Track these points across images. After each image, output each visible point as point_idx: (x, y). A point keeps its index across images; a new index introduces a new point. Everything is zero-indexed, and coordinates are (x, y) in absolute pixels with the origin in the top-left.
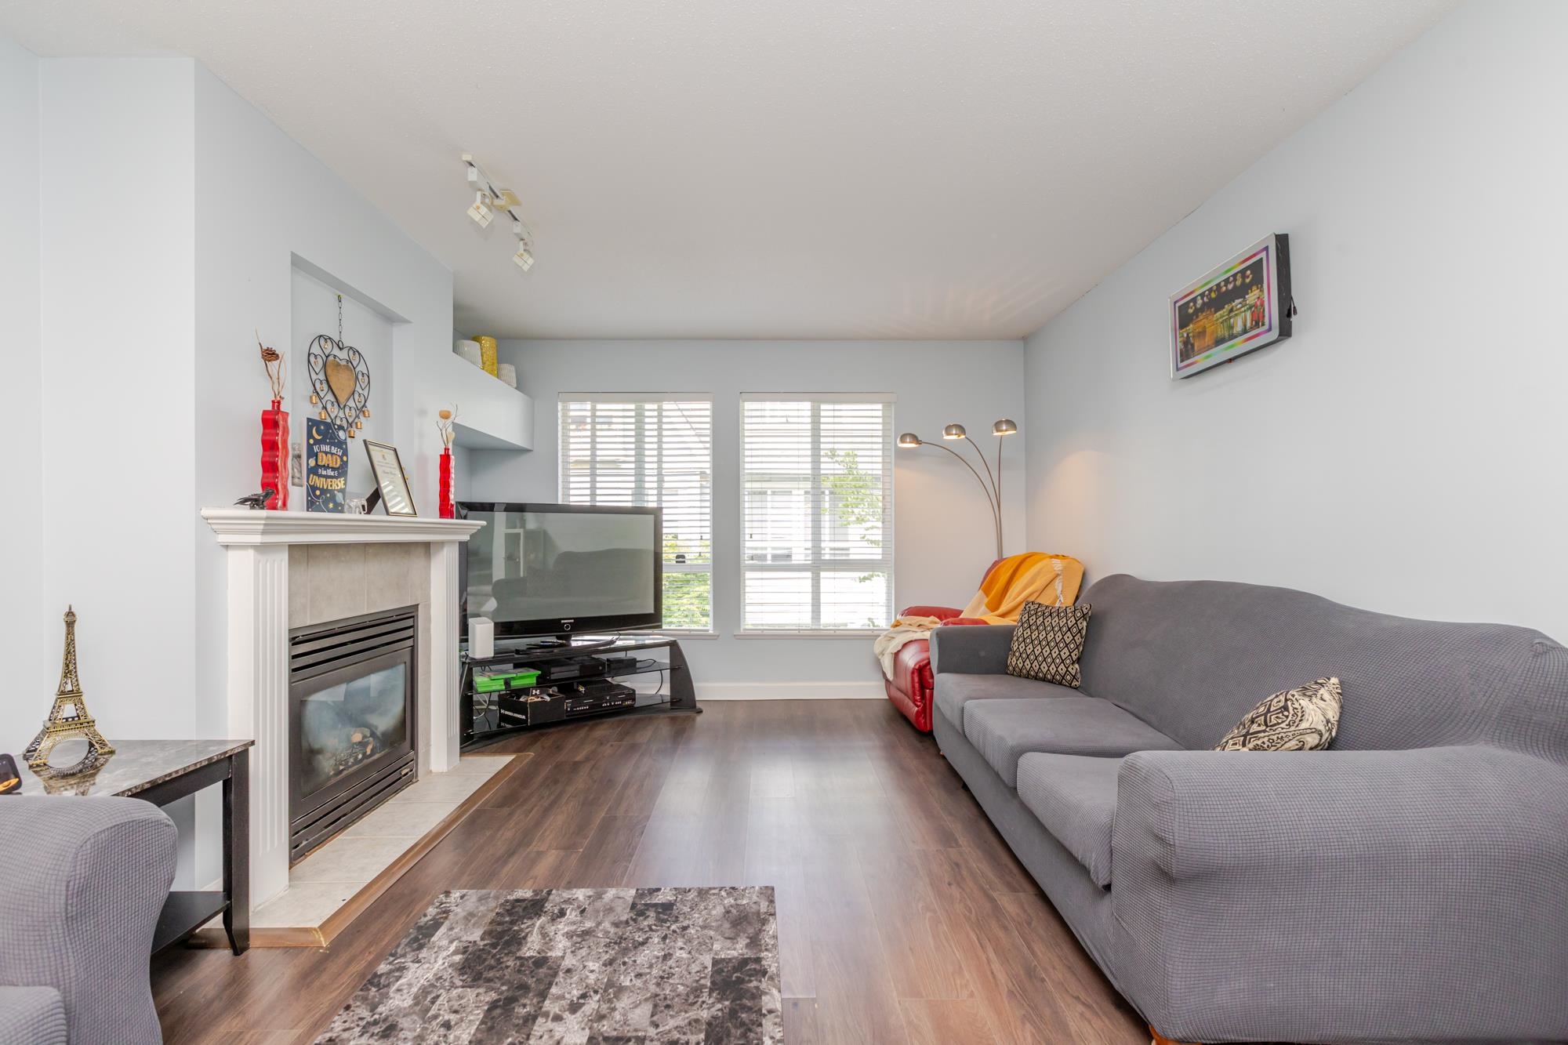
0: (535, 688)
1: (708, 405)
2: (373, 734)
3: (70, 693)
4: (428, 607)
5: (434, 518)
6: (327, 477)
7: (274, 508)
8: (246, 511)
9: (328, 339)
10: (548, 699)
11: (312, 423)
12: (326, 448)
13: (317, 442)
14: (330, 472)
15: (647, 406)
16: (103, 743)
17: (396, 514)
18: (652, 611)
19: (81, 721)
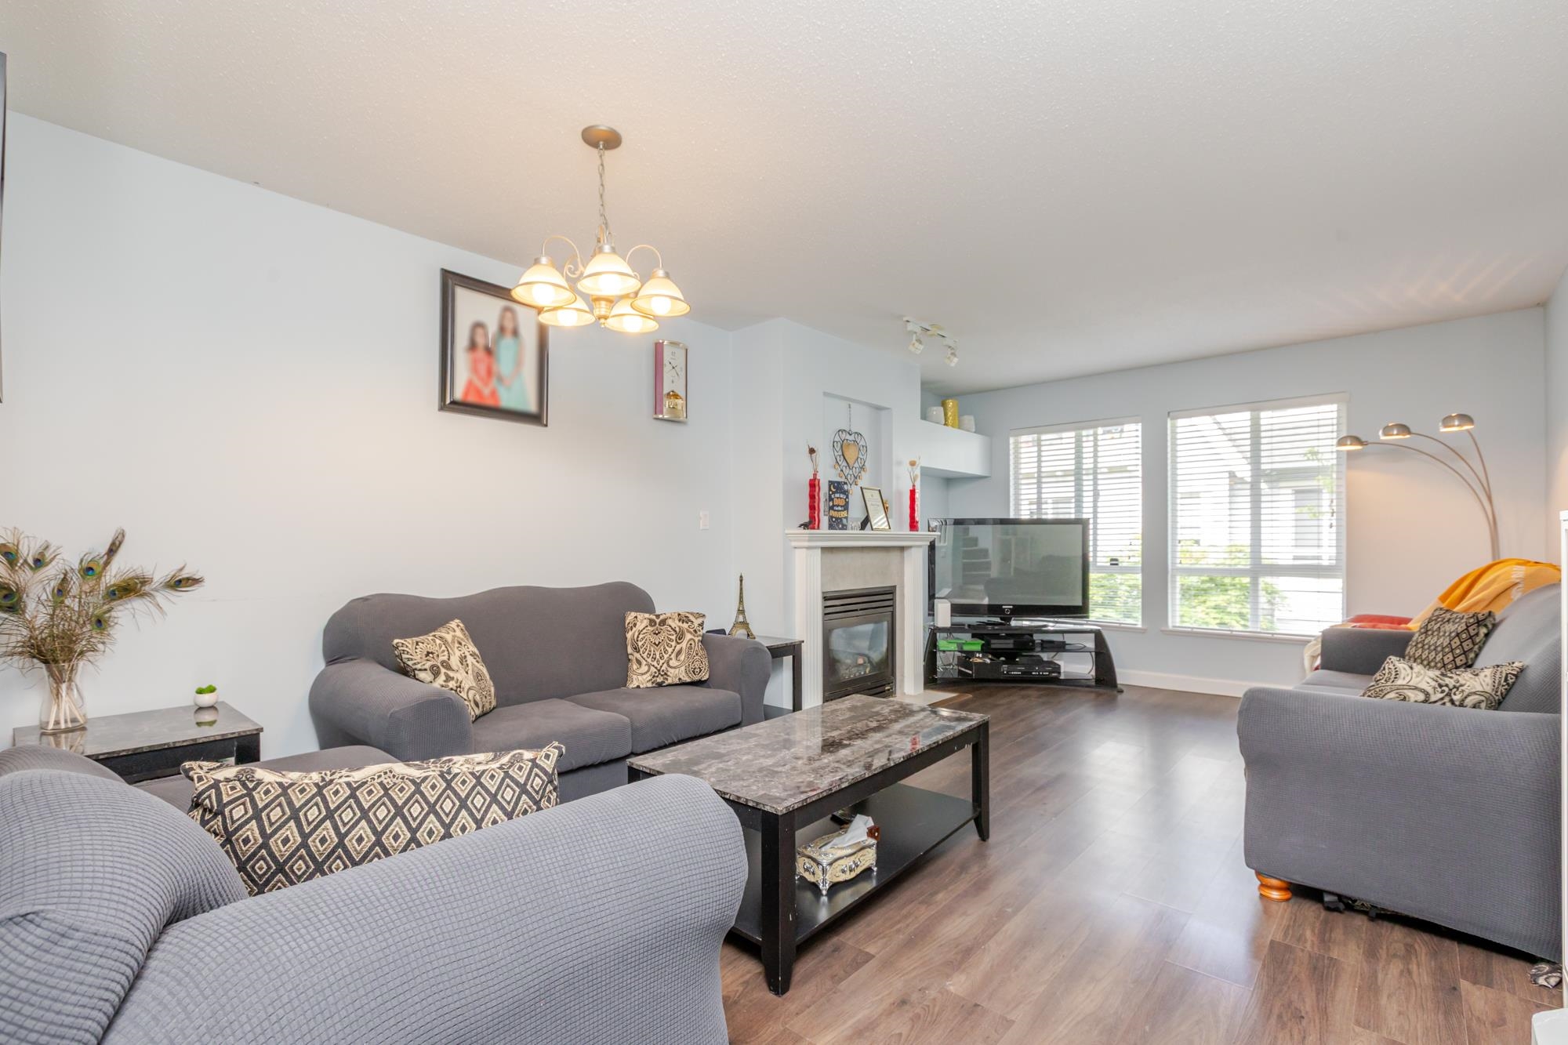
0: (979, 652)
1: (1139, 426)
2: (870, 662)
3: (741, 612)
4: (903, 587)
5: (906, 530)
6: (838, 511)
7: (814, 528)
8: (802, 531)
9: (843, 431)
10: (988, 661)
11: (831, 483)
12: (837, 495)
13: (833, 493)
14: (840, 508)
15: (1084, 433)
16: (752, 634)
17: (877, 529)
18: (1080, 604)
19: (745, 624)
